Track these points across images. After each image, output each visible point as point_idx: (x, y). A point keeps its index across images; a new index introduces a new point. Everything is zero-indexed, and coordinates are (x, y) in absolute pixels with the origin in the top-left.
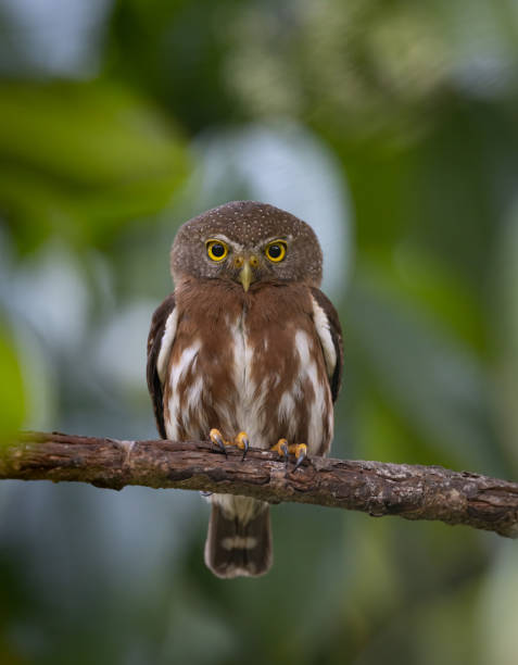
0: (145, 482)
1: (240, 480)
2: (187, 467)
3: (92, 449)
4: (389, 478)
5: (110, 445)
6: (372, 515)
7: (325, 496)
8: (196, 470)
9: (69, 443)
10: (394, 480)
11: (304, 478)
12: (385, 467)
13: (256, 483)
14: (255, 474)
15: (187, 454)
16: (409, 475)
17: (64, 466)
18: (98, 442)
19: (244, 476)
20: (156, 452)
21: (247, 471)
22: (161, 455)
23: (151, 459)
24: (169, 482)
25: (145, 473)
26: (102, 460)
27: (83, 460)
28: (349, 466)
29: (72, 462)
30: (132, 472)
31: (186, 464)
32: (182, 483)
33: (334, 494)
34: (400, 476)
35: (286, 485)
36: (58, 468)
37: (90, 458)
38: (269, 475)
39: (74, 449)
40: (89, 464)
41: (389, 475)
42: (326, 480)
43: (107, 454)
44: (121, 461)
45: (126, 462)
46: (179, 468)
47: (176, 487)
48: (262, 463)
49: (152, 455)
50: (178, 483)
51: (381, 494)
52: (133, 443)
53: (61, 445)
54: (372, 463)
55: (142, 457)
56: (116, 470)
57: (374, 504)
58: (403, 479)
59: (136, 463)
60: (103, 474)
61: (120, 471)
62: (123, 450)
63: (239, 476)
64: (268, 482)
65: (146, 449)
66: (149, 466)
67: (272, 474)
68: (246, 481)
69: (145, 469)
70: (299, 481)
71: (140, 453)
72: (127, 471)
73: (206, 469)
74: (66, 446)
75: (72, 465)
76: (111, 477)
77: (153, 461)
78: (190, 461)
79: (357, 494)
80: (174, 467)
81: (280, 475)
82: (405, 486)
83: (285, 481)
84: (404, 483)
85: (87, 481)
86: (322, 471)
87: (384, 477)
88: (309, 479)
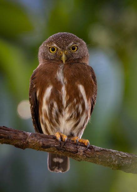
0: (33, 147)
1: (67, 151)
2: (49, 144)
3: (16, 134)
4: (120, 157)
5: (23, 133)
6: (113, 169)
7: (97, 160)
8: (52, 145)
9: (8, 130)
10: (122, 157)
11: (90, 153)
12: (119, 153)
13: (73, 153)
14: (73, 149)
15: (49, 139)
16: (127, 156)
17: (5, 138)
18: (18, 131)
19: (69, 150)
20: (38, 137)
21: (70, 148)
22: (40, 139)
23: (36, 139)
24: (42, 149)
25: (34, 144)
26: (19, 138)
27: (12, 137)
28: (107, 151)
29: (8, 137)
30: (29, 143)
31: (49, 143)
32: (47, 149)
33: (100, 160)
34: (124, 156)
35: (83, 155)
36: (3, 139)
37: (14, 136)
38: (77, 150)
39: (9, 133)
40: (14, 139)
41: (120, 156)
42: (98, 154)
43: (21, 136)
44: (26, 139)
45: (28, 140)
46: (46, 144)
47: (44, 151)
48: (76, 146)
49: (37, 138)
50: (45, 149)
51: (117, 162)
52: (31, 133)
53: (5, 131)
54: (115, 151)
55: (33, 138)
56: (23, 142)
57: (114, 165)
58: (125, 158)
59: (31, 140)
60: (19, 143)
61: (25, 142)
62: (27, 136)
63: (67, 149)
64: (77, 153)
65: (35, 136)
66: (35, 142)
67: (79, 150)
68: (70, 152)
69: (34, 143)
70: (88, 154)
71: (33, 137)
72: (28, 142)
73: (55, 146)
74: (7, 131)
75: (8, 138)
76: (22, 144)
77: (37, 140)
78: (50, 142)
79: (108, 161)
80: (44, 143)
81: (82, 151)
82: (125, 160)
83: (83, 153)
84: (125, 159)
85: (13, 144)
86: (97, 151)
87: (118, 156)
88: (92, 153)
